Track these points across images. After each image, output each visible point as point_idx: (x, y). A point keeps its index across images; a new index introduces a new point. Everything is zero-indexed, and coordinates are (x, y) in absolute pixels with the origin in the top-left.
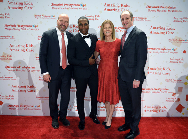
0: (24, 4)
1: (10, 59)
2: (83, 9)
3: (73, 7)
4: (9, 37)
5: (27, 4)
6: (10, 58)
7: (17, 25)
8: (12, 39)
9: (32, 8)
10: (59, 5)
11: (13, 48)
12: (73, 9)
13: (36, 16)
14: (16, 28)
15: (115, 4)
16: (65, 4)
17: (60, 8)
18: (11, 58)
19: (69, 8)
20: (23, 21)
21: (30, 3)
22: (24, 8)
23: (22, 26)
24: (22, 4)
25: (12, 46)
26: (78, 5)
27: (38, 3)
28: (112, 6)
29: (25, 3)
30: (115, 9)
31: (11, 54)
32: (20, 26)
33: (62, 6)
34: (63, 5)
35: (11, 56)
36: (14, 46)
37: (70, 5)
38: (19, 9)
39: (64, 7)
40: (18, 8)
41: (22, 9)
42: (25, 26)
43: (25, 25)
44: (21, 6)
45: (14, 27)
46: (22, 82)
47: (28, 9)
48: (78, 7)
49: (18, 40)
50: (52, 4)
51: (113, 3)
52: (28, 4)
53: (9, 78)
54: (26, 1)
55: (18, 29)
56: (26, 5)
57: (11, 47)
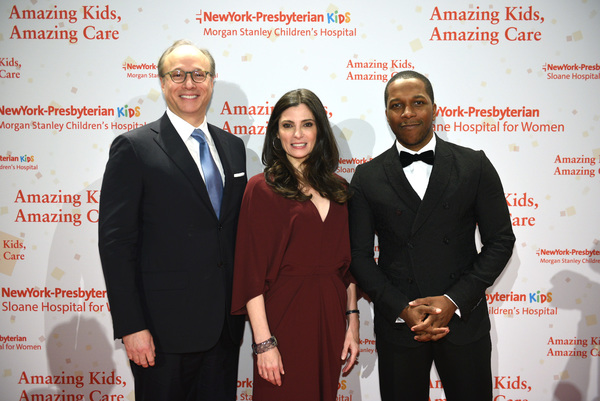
0: (80, 15)
1: (14, 257)
2: (338, 34)
3: (294, 25)
4: (14, 159)
5: (95, 16)
6: (14, 251)
7: (51, 109)
8: (27, 168)
9: (114, 35)
10: (233, 16)
11: (29, 208)
12: (295, 33)
13: (130, 67)
14: (45, 119)
15: (480, 11)
16: (259, 15)
17: (239, 33)
18: (21, 251)
19: (278, 32)
20: (74, 90)
21: (108, 14)
22: (80, 35)
23: (72, 111)
24: (72, 17)
25: (26, 199)
26: (316, 18)
27: (140, 10)
28: (467, 16)
29: (86, 13)
30: (480, 31)
31: (23, 235)
32: (62, 111)
33: (245, 24)
34: (249, 18)
35: (19, 245)
36: (34, 198)
37: (281, 17)
38: (59, 40)
39: (254, 25)
40: (53, 35)
41: (73, 38)
42: (84, 111)
43: (85, 109)
44: (68, 26)
45: (37, 118)
46: (68, 361)
47: (101, 36)
48: (317, 26)
49: (53, 173)
50: (202, 17)
51: (471, 6)
52: (99, 15)
53: (10, 343)
54: (88, 5)
55: (56, 126)
56: (89, 22)
57: (20, 205)
